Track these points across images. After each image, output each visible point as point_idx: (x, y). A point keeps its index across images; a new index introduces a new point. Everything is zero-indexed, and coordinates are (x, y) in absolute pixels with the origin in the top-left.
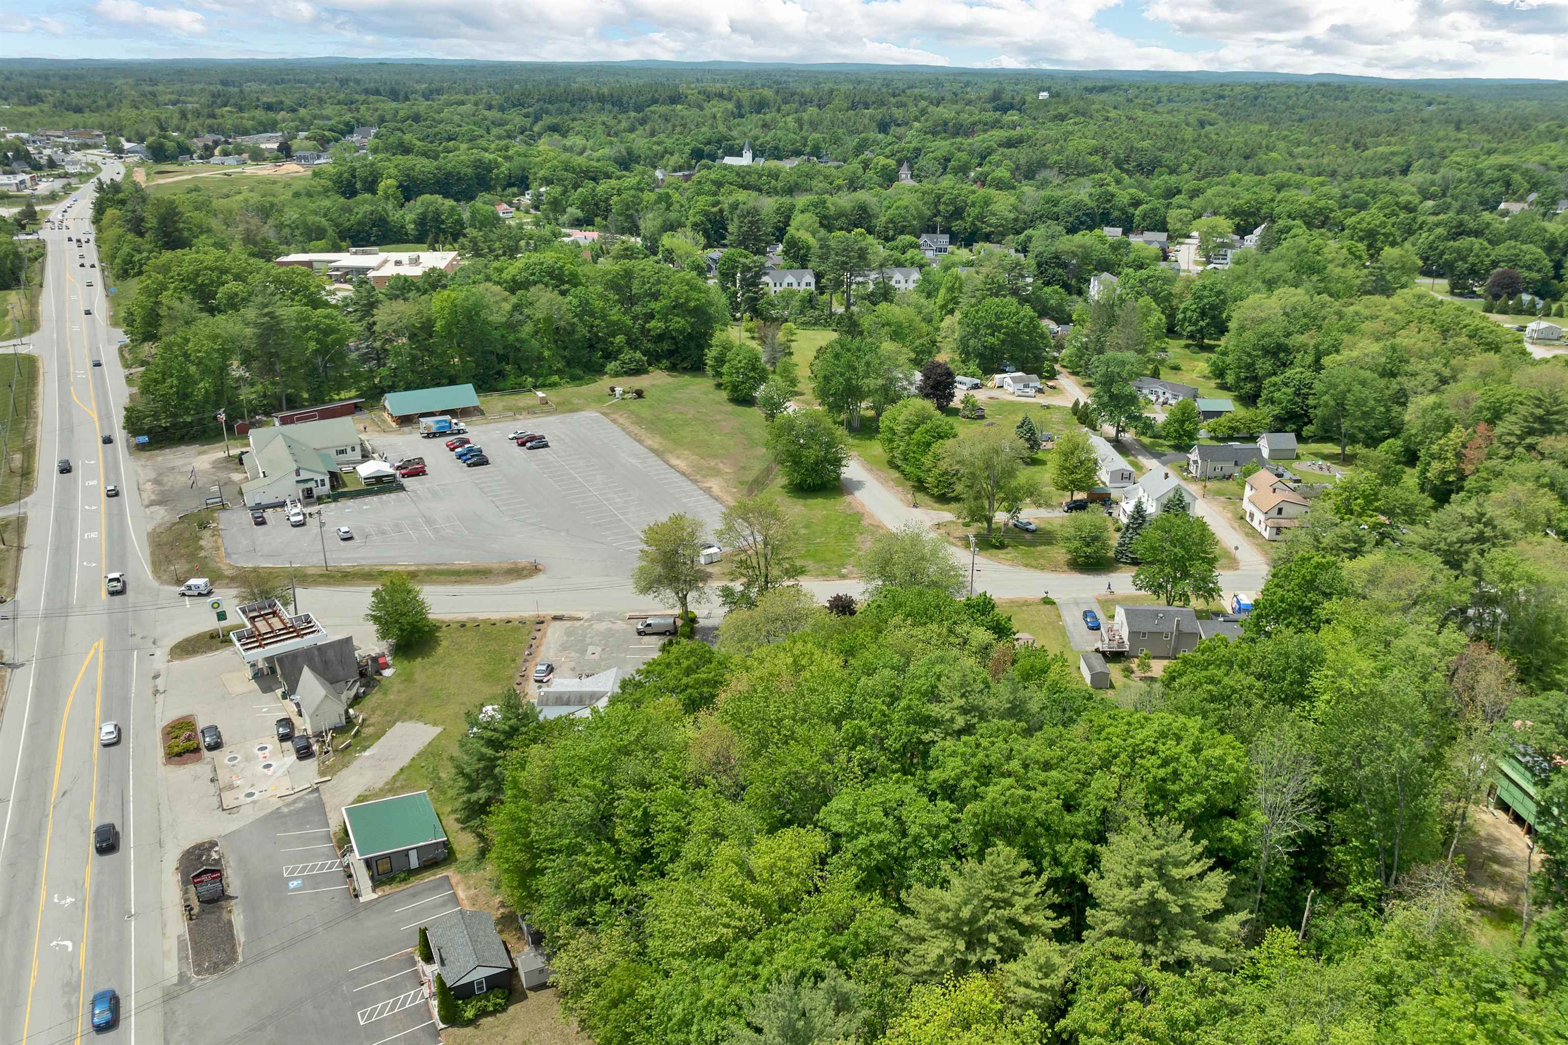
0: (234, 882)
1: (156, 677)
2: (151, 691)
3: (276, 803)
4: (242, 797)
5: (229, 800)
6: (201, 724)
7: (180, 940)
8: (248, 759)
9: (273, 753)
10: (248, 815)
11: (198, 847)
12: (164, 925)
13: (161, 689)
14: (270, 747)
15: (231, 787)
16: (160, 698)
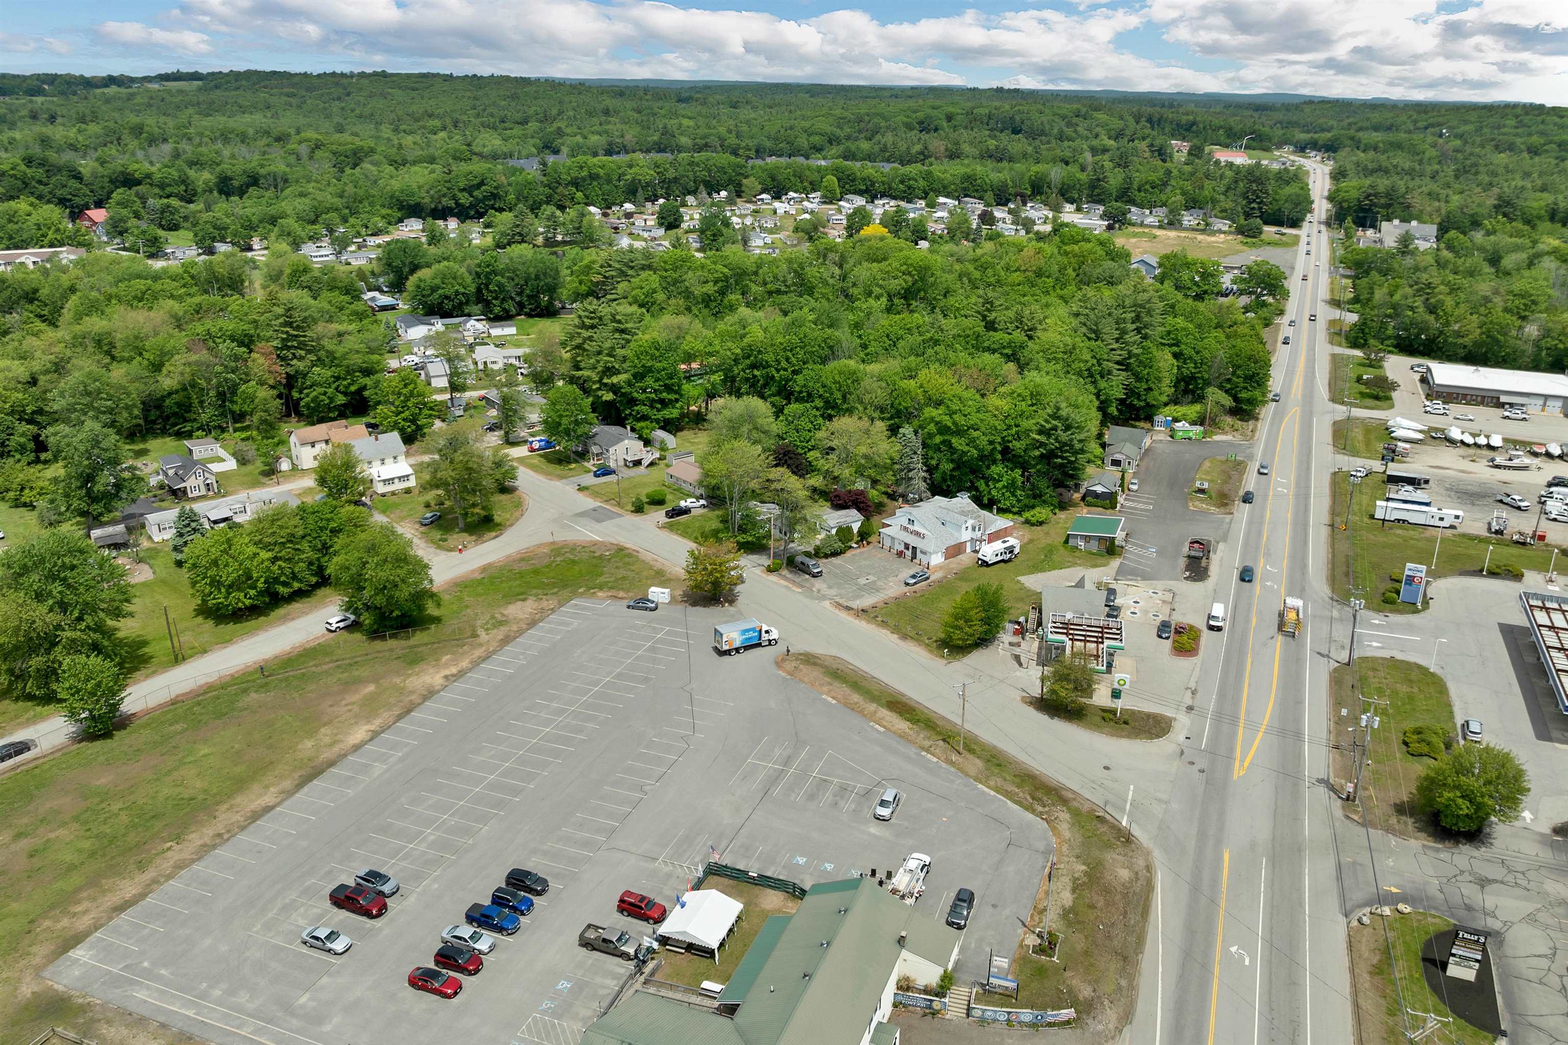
0: (1182, 562)
1: (1190, 708)
2: (1198, 696)
3: (1141, 584)
4: (1160, 594)
5: (1168, 597)
6: (1168, 644)
7: (1215, 553)
8: (1146, 612)
9: (1129, 608)
10: (1160, 585)
11: (1195, 580)
12: (1221, 560)
13: (1189, 693)
14: (1128, 613)
15: (1164, 602)
16: (1192, 685)
